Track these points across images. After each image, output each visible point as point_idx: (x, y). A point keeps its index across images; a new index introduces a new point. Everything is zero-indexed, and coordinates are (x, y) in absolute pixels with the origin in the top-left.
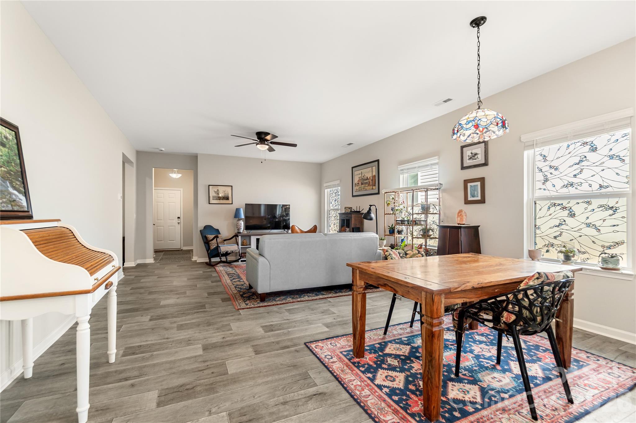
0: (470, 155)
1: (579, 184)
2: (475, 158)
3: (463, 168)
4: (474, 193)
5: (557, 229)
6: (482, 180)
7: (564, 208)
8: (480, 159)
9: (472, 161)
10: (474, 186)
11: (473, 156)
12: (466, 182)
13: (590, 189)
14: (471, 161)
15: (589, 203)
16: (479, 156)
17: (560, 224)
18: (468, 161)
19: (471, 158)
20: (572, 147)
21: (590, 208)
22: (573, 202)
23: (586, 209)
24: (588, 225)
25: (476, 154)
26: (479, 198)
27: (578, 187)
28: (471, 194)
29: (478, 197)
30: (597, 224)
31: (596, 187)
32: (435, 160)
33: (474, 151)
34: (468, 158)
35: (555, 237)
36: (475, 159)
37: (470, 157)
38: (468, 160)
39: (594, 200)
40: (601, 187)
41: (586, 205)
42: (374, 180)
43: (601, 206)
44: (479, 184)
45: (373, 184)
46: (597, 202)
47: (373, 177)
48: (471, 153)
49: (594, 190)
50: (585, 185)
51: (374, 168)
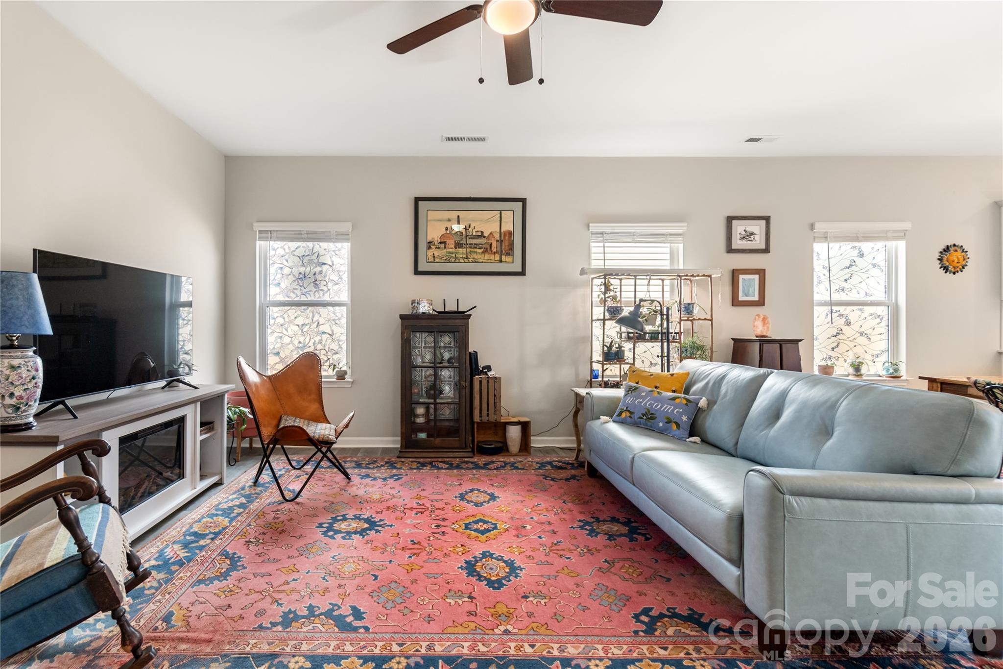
0: (744, 233)
1: (850, 290)
2: (750, 239)
3: (730, 250)
4: (749, 290)
5: (834, 338)
6: (761, 273)
7: (842, 315)
8: (758, 242)
9: (746, 242)
10: (749, 280)
11: (748, 236)
12: (736, 273)
13: (858, 296)
14: (744, 242)
15: (861, 311)
16: (757, 237)
17: (837, 333)
18: (740, 242)
19: (744, 237)
20: (843, 248)
21: (863, 315)
22: (850, 308)
23: (860, 317)
24: (862, 334)
25: (752, 234)
26: (756, 298)
27: (848, 293)
28: (743, 292)
29: (754, 296)
30: (869, 332)
31: (862, 294)
32: (679, 228)
33: (750, 229)
34: (739, 236)
35: (833, 349)
36: (751, 241)
37: (742, 236)
38: (738, 240)
39: (866, 308)
40: (866, 294)
41: (859, 313)
42: (506, 244)
43: (872, 314)
44: (756, 277)
45: (502, 251)
46: (868, 310)
47: (505, 235)
48: (745, 230)
49: (861, 297)
50: (854, 291)
51: (507, 216)
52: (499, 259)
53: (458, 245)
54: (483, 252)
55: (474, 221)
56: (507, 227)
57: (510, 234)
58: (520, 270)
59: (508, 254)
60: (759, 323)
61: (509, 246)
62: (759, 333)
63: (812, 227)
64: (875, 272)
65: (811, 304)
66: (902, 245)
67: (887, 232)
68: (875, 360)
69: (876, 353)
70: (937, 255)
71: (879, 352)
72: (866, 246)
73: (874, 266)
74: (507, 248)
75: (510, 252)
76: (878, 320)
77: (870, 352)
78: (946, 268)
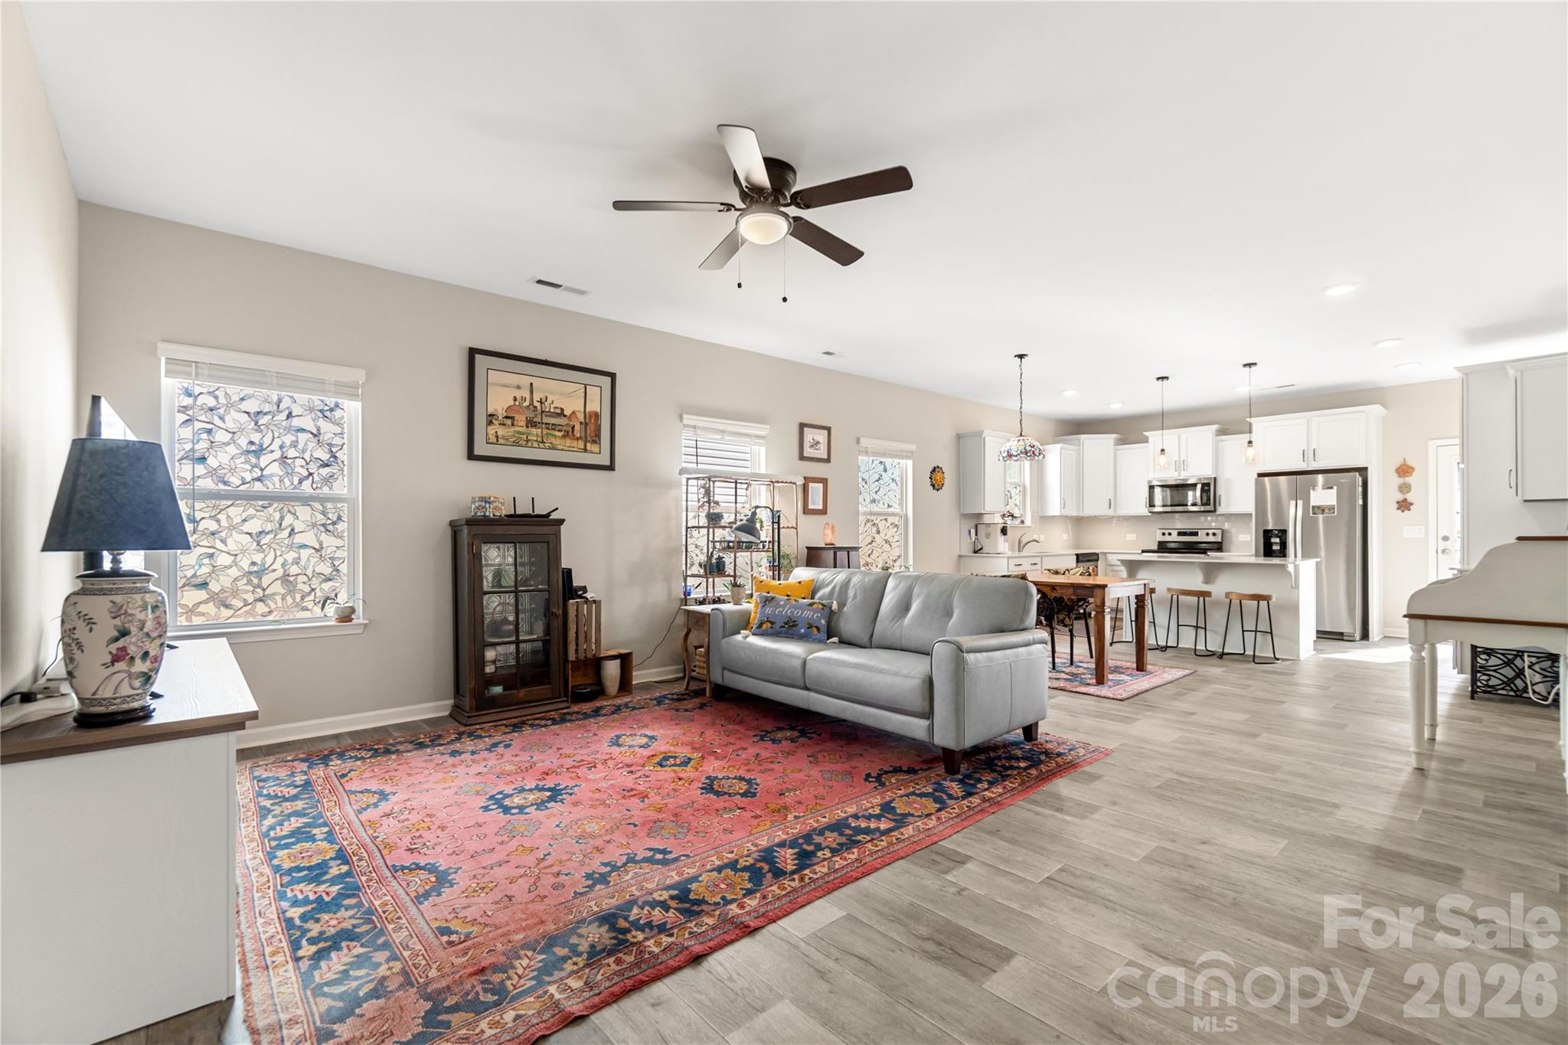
0: (812, 441)
2: (816, 447)
3: (802, 458)
4: (815, 499)
5: (870, 546)
6: (824, 481)
7: (874, 524)
8: (822, 453)
10: (816, 488)
11: (815, 444)
12: (808, 480)
13: (883, 507)
14: (812, 450)
16: (822, 446)
17: (872, 541)
18: (809, 450)
19: (812, 446)
21: (887, 525)
22: (878, 518)
23: (885, 526)
24: (886, 541)
25: (818, 443)
26: (820, 507)
27: (878, 504)
28: (811, 499)
29: (818, 504)
30: (890, 540)
31: (886, 505)
32: (763, 430)
33: (816, 438)
34: (808, 444)
35: (869, 556)
36: (817, 449)
37: (811, 444)
38: (808, 448)
39: (888, 518)
40: (889, 506)
41: (884, 522)
42: (591, 427)
43: (892, 524)
44: (821, 486)
45: (586, 438)
47: (590, 416)
48: (813, 439)
49: (885, 508)
50: (881, 503)
51: (593, 392)
52: (582, 447)
53: (531, 423)
54: (564, 437)
55: (552, 393)
56: (593, 406)
57: (597, 416)
58: (608, 463)
59: (593, 442)
60: (828, 531)
61: (595, 431)
62: (828, 541)
63: (858, 441)
64: (893, 485)
65: (857, 512)
66: (910, 463)
67: (902, 451)
68: (894, 565)
69: (894, 558)
70: (929, 475)
71: (897, 558)
72: (888, 461)
73: (893, 480)
74: (593, 434)
75: (596, 439)
76: (896, 529)
77: (892, 558)
78: (933, 486)
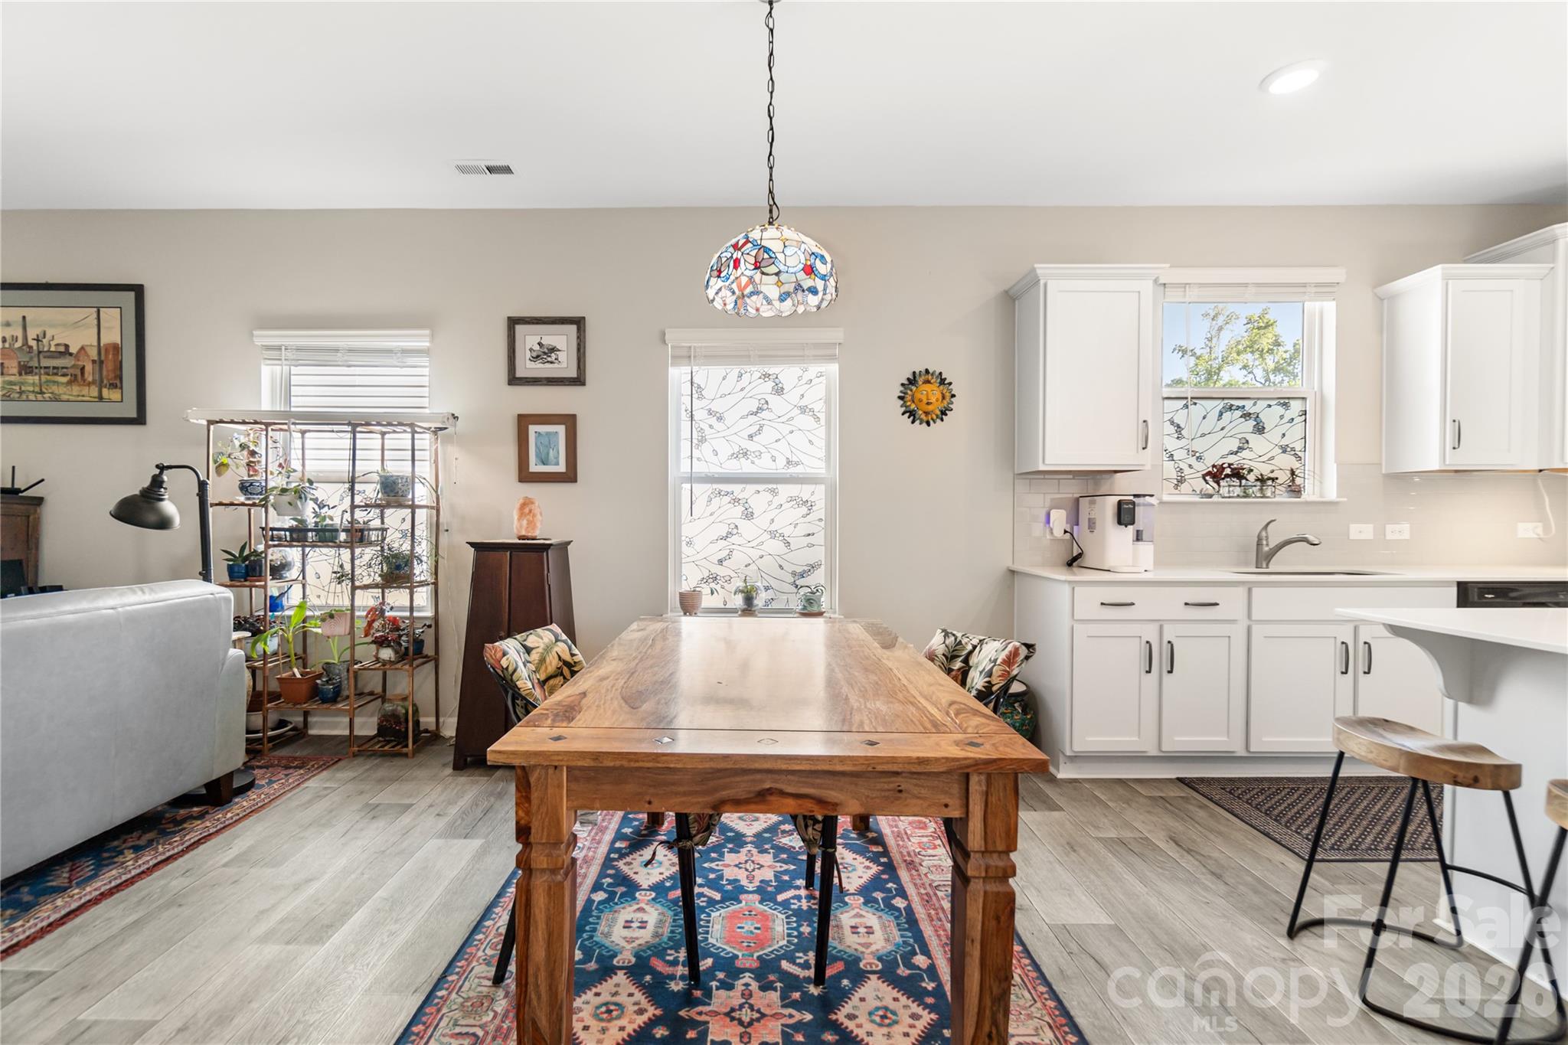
0: (537, 347)
1: (757, 454)
2: (549, 359)
3: (514, 380)
4: (548, 454)
5: (723, 543)
6: (569, 421)
7: (736, 501)
8: (565, 365)
9: (542, 366)
10: (548, 434)
11: (545, 353)
12: (524, 421)
13: (772, 465)
14: (538, 365)
15: (774, 492)
16: (562, 356)
17: (728, 533)
18: (530, 365)
19: (538, 356)
20: (746, 379)
21: (777, 501)
22: (751, 488)
23: (770, 503)
24: (773, 535)
25: (553, 350)
26: (561, 468)
27: (755, 460)
28: (537, 456)
29: (557, 464)
30: (787, 532)
31: (781, 462)
32: (419, 340)
33: (548, 341)
34: (528, 355)
35: (720, 562)
36: (552, 363)
37: (534, 355)
38: (528, 362)
39: (781, 487)
40: (789, 462)
41: (769, 496)
42: (109, 365)
43: (792, 499)
44: (561, 430)
45: (102, 381)
46: (786, 491)
47: (107, 350)
48: (539, 344)
49: (779, 467)
50: (766, 457)
51: (110, 317)
52: (96, 394)
53: (25, 369)
54: (70, 383)
55: (51, 326)
56: (111, 336)
57: (116, 349)
58: (136, 415)
59: (113, 386)
61: (114, 370)
62: (524, 531)
63: (660, 336)
64: (806, 421)
66: (834, 370)
68: (797, 582)
69: (799, 570)
70: (897, 391)
71: (806, 568)
72: (788, 374)
73: (803, 410)
74: (112, 375)
75: (117, 383)
76: (804, 510)
77: (789, 568)
78: (912, 414)
